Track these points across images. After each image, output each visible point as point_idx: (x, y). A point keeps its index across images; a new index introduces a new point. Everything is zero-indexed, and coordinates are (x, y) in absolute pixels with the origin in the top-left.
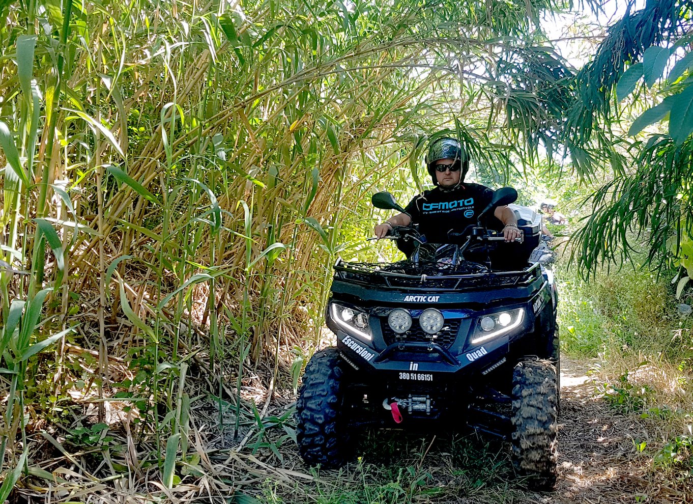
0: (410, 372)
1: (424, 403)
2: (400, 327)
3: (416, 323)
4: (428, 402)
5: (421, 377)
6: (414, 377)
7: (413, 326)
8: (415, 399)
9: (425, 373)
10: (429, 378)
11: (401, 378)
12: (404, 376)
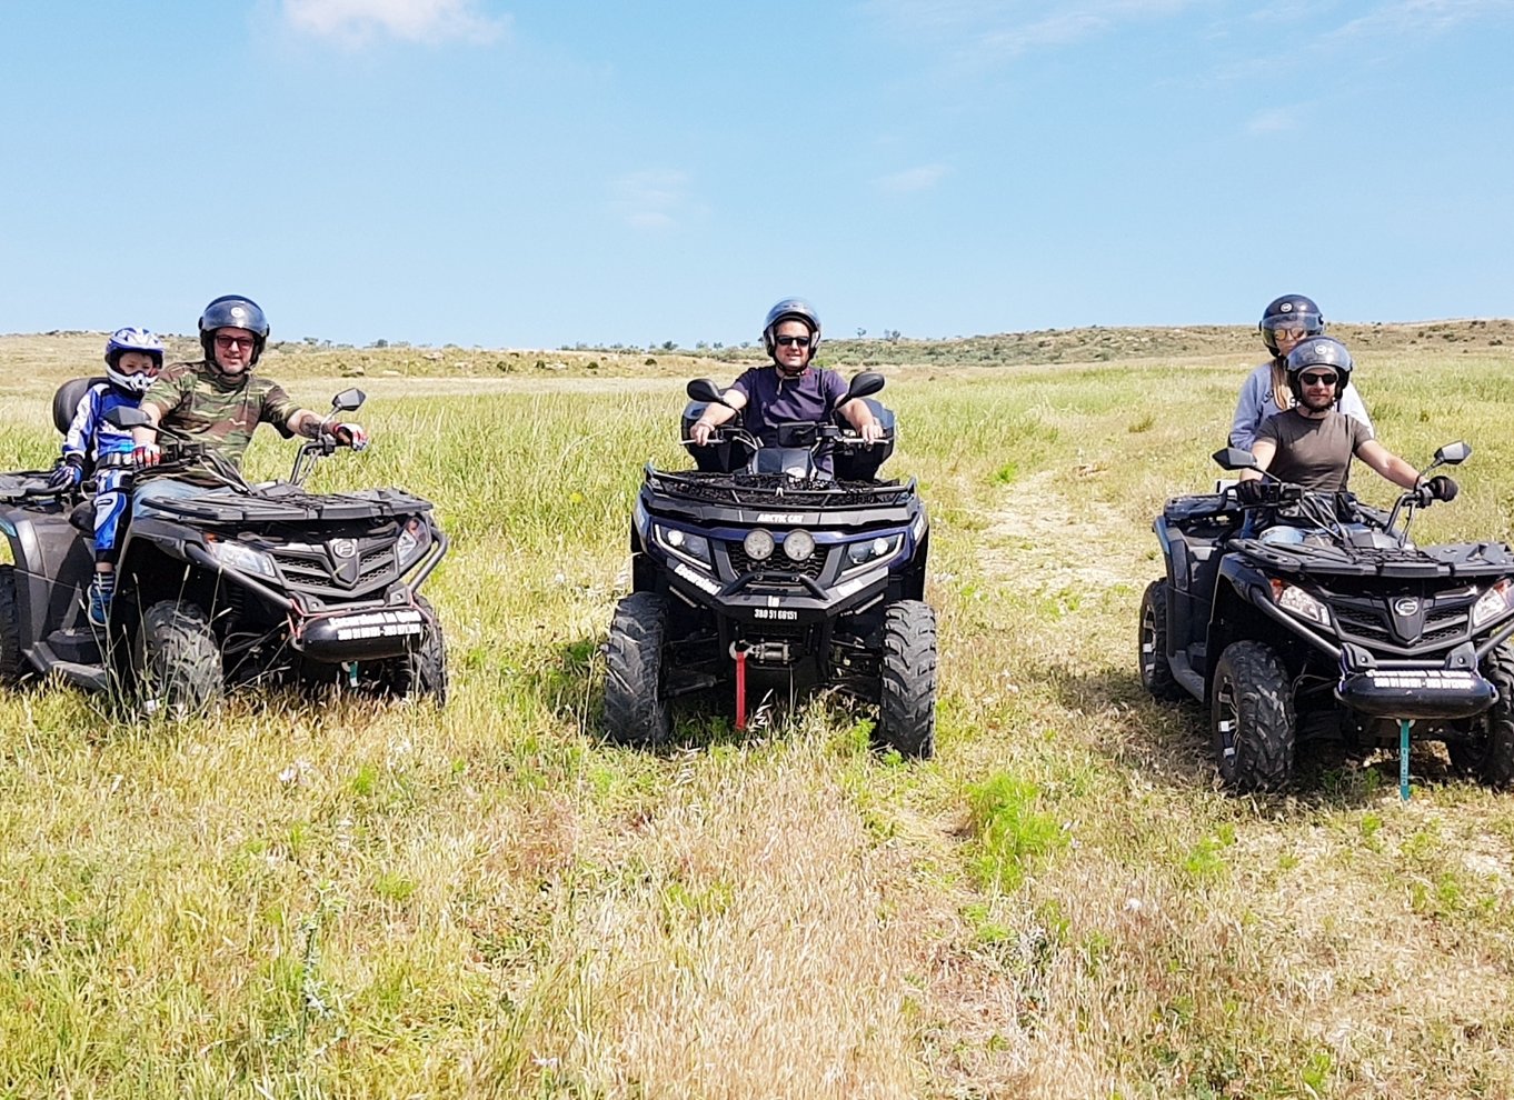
0: (768, 608)
1: (780, 649)
2: (759, 553)
3: (779, 549)
4: (786, 648)
5: (783, 615)
6: (772, 615)
7: (774, 551)
8: (769, 644)
9: (788, 609)
10: (792, 615)
11: (756, 616)
12: (760, 614)
